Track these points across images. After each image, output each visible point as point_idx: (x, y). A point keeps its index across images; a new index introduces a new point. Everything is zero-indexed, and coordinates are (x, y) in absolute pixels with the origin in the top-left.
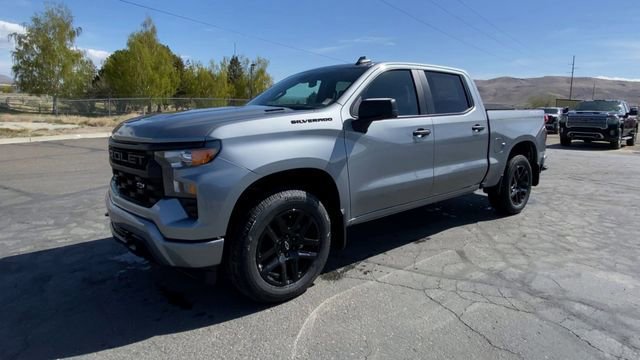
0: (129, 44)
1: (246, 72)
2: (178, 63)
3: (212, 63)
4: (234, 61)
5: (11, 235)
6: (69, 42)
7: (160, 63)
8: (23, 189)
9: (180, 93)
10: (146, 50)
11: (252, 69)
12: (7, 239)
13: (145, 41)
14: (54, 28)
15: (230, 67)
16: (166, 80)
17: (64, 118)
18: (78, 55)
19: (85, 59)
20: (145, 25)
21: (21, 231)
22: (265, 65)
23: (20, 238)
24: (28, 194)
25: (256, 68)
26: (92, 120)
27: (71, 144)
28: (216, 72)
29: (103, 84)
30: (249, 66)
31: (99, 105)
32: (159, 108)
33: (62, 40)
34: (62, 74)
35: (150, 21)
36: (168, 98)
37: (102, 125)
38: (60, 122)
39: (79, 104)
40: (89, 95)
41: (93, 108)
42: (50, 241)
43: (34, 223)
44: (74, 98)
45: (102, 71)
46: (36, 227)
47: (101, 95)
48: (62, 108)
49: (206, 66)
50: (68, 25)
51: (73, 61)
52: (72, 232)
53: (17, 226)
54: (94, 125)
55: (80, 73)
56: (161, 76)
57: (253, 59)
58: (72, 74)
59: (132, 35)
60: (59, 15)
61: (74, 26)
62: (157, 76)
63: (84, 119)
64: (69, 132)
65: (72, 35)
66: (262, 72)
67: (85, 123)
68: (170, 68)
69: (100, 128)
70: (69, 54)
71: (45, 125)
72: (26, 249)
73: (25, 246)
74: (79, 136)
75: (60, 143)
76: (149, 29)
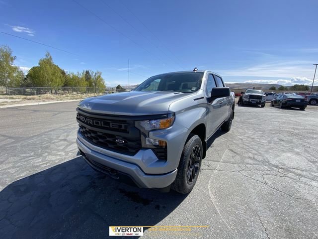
0: (39, 64)
1: (93, 77)
2: (63, 73)
3: (78, 72)
4: (87, 72)
5: (11, 165)
6: (11, 62)
7: (55, 72)
8: (7, 135)
9: (65, 85)
10: (48, 66)
11: (95, 76)
12: (9, 168)
13: (46, 63)
14: (3, 56)
15: (86, 75)
16: (58, 80)
17: (14, 96)
18: (16, 68)
19: (19, 70)
20: (46, 56)
21: (17, 162)
22: (101, 74)
23: (18, 167)
24: (10, 138)
25: (97, 75)
26: (28, 97)
27: (22, 108)
28: (80, 77)
29: (29, 81)
30: (94, 74)
31: (28, 90)
32: (56, 91)
33: (7, 62)
34: (8, 77)
35: (49, 54)
36: (60, 87)
37: (34, 99)
38: (12, 98)
39: (18, 90)
40: (22, 86)
41: (25, 92)
42: (37, 167)
43: (22, 155)
44: (16, 87)
45: (27, 76)
46: (24, 158)
47: (28, 86)
48: (10, 92)
49: (75, 73)
50: (9, 55)
51: (13, 71)
52: (47, 159)
53: (12, 159)
54: (30, 99)
55: (17, 76)
56: (56, 78)
57: (95, 71)
58: (14, 76)
59: (41, 60)
60: (5, 50)
61: (13, 55)
62: (54, 78)
63: (24, 96)
64: (18, 103)
65: (12, 59)
66: (99, 77)
67: (25, 98)
68: (60, 74)
69: (33, 101)
70: (11, 68)
71: (6, 100)
72: (24, 174)
73: (23, 172)
74: (24, 105)
75: (16, 108)
76: (49, 57)
